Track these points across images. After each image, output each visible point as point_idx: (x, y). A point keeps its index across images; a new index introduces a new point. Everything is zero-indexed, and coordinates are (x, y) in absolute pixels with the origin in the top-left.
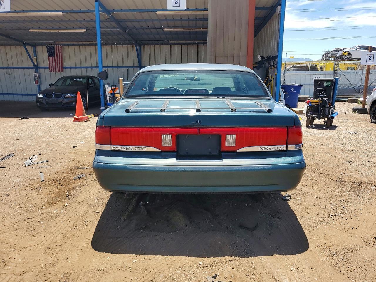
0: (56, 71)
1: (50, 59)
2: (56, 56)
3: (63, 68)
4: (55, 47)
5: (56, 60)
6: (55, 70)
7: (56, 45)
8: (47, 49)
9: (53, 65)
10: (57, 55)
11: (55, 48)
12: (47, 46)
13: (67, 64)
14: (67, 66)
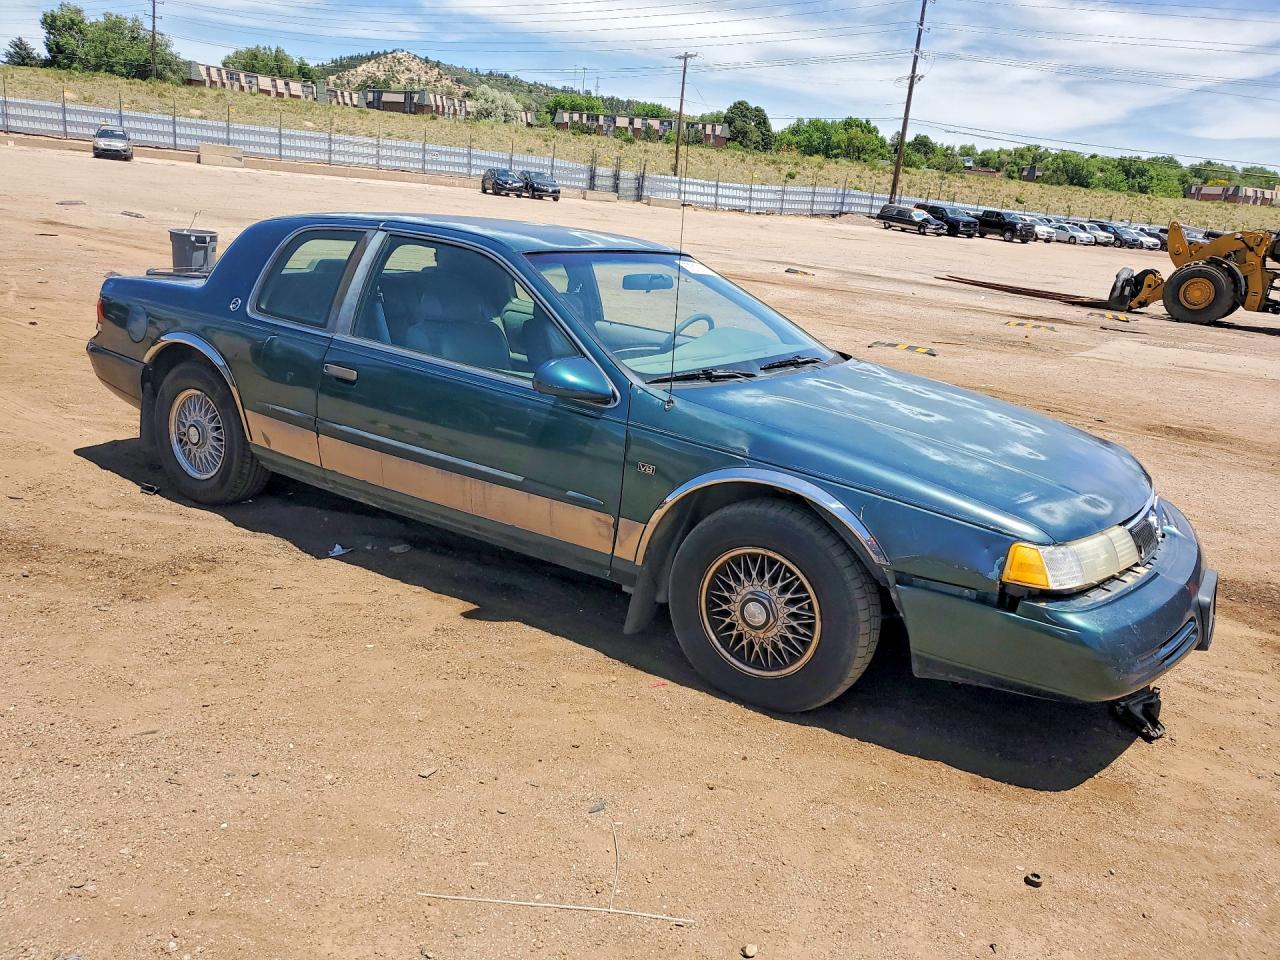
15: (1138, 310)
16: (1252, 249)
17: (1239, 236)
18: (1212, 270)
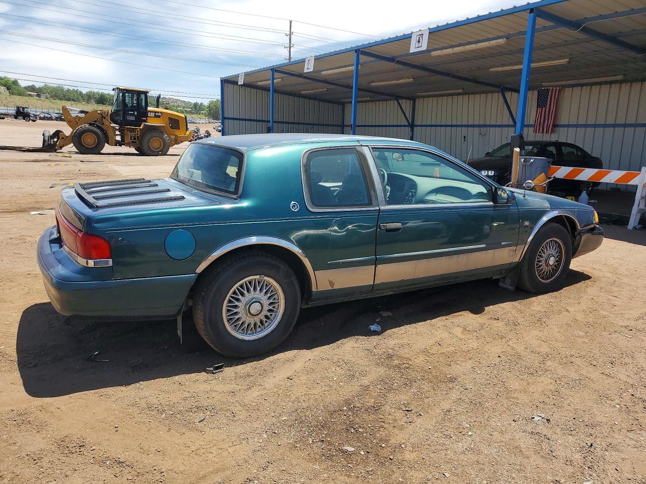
0: (543, 132)
1: (539, 111)
2: (548, 106)
3: (555, 126)
4: (551, 90)
5: (547, 113)
6: (541, 129)
7: (552, 88)
8: (538, 94)
9: (540, 121)
10: (550, 105)
11: (550, 93)
12: (538, 91)
13: (563, 119)
14: (562, 123)
15: (60, 151)
16: (105, 118)
17: (99, 112)
18: (92, 128)
